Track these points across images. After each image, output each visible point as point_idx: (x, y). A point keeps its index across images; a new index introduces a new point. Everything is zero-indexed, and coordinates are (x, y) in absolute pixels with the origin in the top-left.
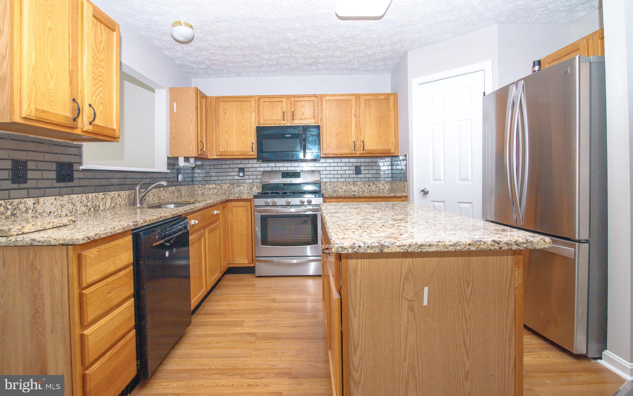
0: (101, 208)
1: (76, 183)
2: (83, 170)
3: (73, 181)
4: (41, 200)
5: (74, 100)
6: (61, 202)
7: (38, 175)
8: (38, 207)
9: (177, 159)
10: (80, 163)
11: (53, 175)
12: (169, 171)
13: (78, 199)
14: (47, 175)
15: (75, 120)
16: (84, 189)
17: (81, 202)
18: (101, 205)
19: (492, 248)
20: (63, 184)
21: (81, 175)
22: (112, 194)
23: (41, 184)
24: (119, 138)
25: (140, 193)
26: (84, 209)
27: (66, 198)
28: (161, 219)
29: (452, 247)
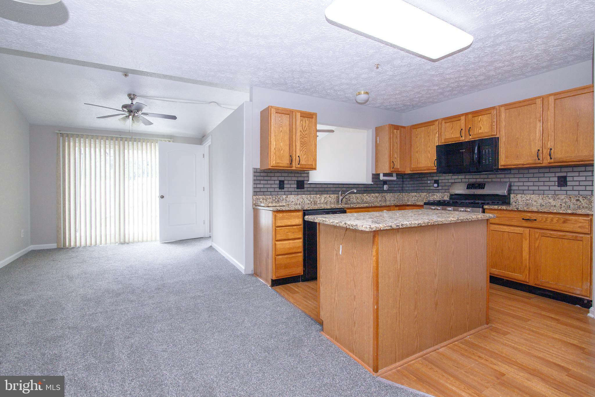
0: (318, 202)
1: (305, 189)
2: (309, 184)
3: (304, 189)
4: (289, 196)
5: (291, 156)
6: (297, 198)
7: (288, 186)
8: (287, 199)
9: (379, 175)
10: (308, 181)
11: (295, 186)
12: (373, 183)
13: (305, 197)
14: (292, 186)
15: (291, 164)
16: (310, 192)
17: (307, 198)
18: (318, 201)
19: (344, 226)
20: (300, 190)
21: (309, 186)
22: (325, 196)
23: (290, 189)
24: (315, 169)
25: (341, 196)
26: (309, 202)
27: (300, 196)
28: (321, 208)
29: (332, 223)
